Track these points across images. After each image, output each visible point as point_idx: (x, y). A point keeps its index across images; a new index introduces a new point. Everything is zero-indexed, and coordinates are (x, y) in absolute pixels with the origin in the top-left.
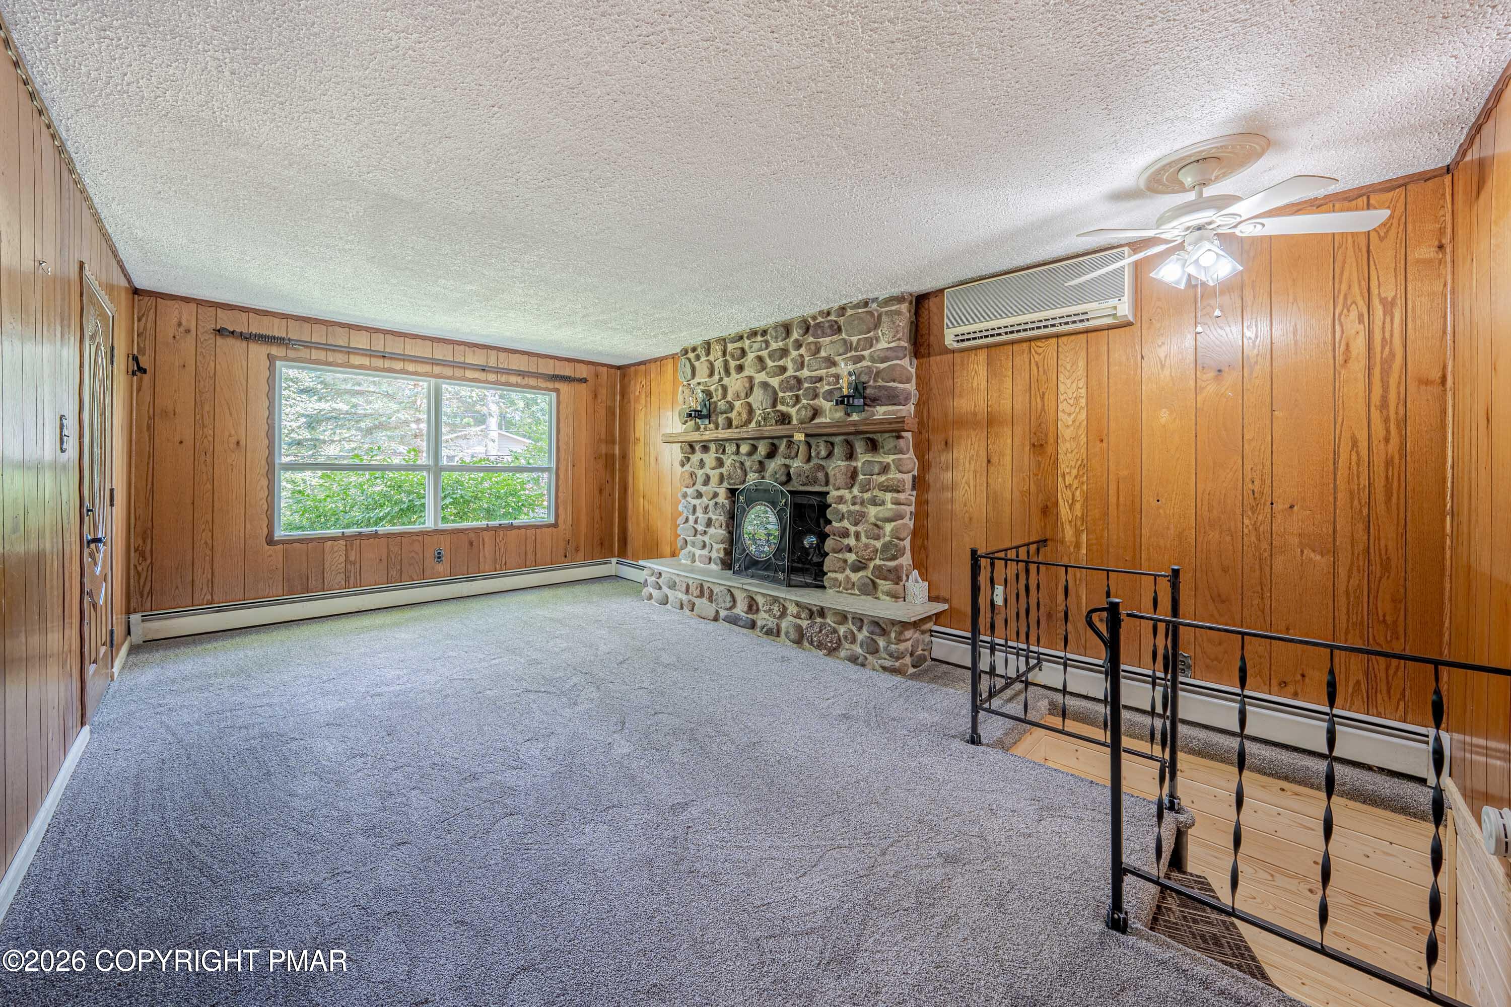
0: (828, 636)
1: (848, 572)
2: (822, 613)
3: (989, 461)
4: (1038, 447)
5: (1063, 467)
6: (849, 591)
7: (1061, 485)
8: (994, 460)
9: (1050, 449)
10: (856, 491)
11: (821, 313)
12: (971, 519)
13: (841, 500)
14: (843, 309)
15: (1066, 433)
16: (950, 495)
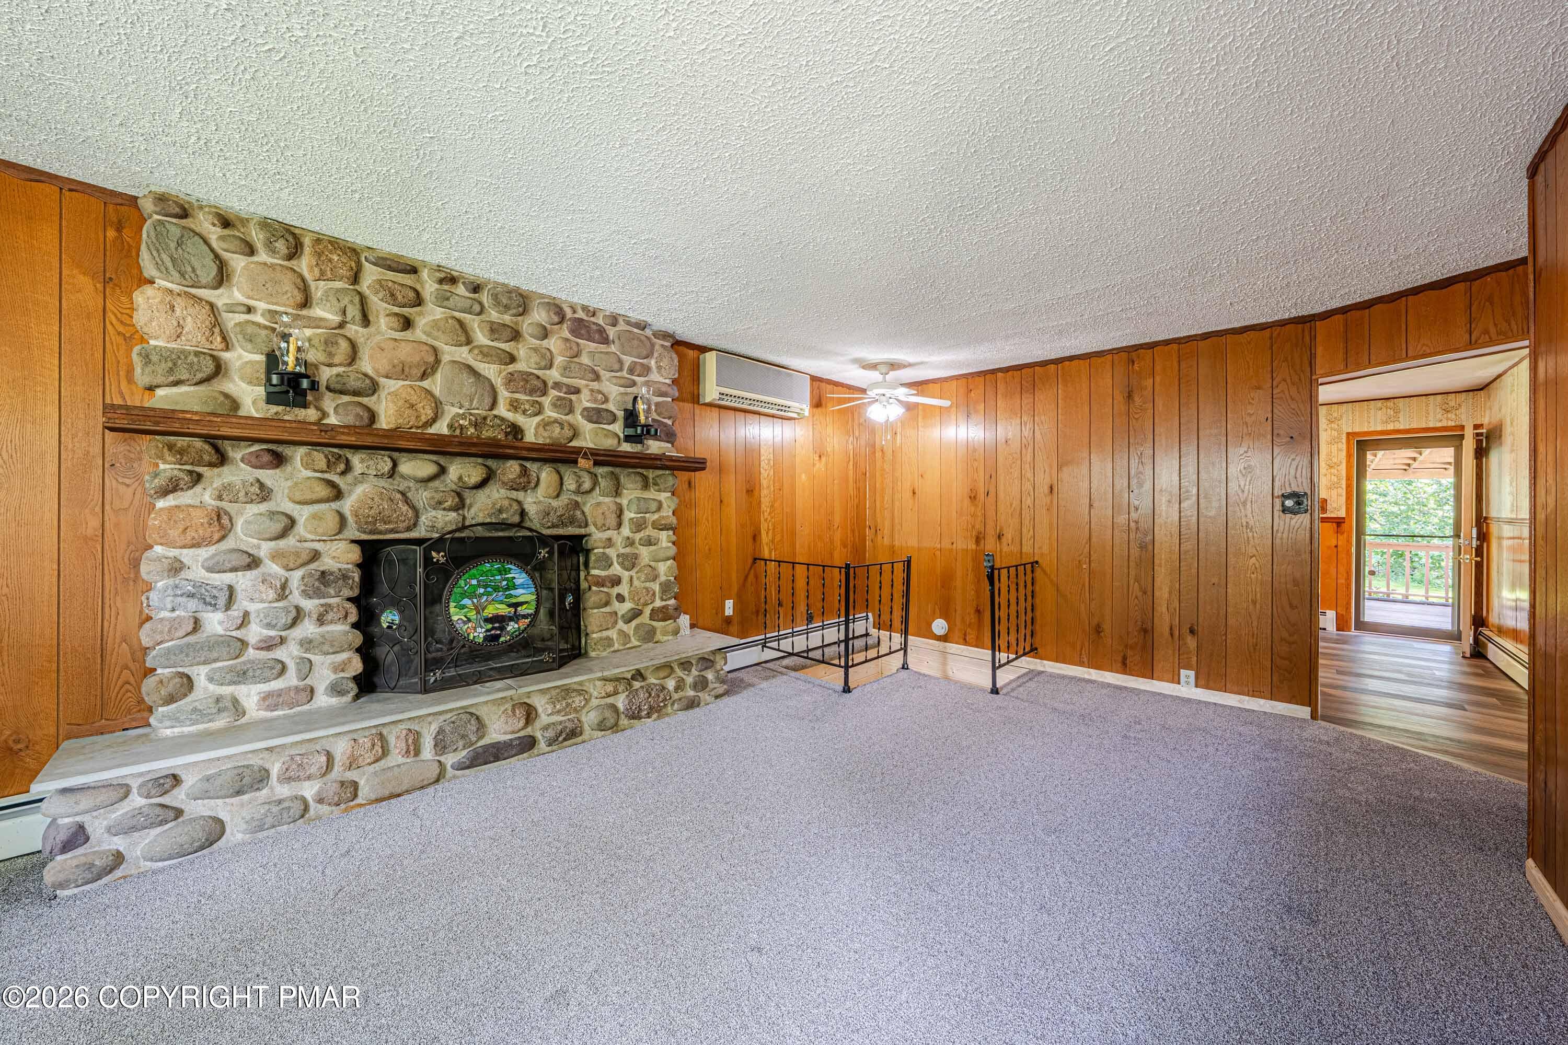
0: (659, 696)
1: (621, 624)
2: (639, 675)
3: (721, 501)
4: (750, 492)
5: (763, 506)
6: (628, 646)
7: (762, 519)
8: (725, 501)
9: (756, 493)
10: (626, 531)
11: (585, 308)
12: (710, 550)
13: (609, 543)
14: (614, 320)
15: (764, 483)
16: (693, 531)
